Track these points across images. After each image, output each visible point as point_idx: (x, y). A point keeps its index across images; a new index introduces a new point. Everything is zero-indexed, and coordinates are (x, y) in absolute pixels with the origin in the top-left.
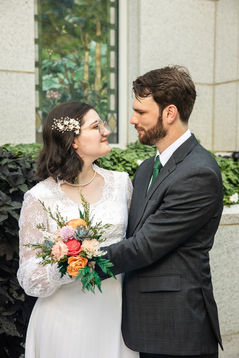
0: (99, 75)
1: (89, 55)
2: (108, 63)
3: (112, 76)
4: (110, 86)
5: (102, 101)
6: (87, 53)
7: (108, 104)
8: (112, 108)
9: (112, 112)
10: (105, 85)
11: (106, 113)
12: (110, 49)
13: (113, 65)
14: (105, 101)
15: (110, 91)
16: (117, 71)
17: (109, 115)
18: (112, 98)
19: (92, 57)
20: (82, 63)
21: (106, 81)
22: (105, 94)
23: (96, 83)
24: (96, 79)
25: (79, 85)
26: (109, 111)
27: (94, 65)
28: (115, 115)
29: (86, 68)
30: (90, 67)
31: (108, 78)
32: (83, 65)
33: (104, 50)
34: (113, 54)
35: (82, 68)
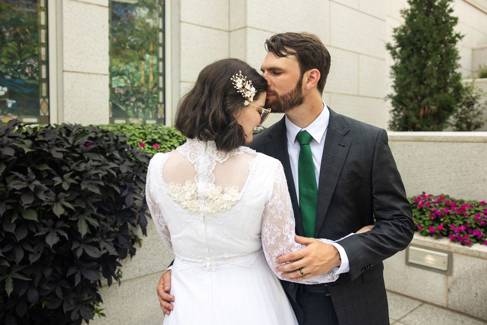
0: (151, 78)
1: (145, 64)
2: (158, 68)
3: (161, 78)
4: (159, 85)
5: (154, 95)
6: (143, 62)
7: (158, 98)
8: (161, 100)
9: (161, 103)
10: (156, 85)
11: (156, 104)
12: (159, 60)
13: (161, 71)
14: (156, 96)
15: (159, 89)
16: (164, 75)
17: (159, 105)
18: (161, 93)
19: (147, 65)
20: (140, 69)
21: (156, 82)
22: (156, 91)
23: (149, 83)
24: (150, 81)
25: (138, 85)
26: (158, 103)
27: (148, 70)
28: (163, 105)
29: (143, 73)
30: (145, 72)
31: (158, 80)
32: (141, 71)
33: (155, 61)
34: (161, 64)
35: (139, 73)
